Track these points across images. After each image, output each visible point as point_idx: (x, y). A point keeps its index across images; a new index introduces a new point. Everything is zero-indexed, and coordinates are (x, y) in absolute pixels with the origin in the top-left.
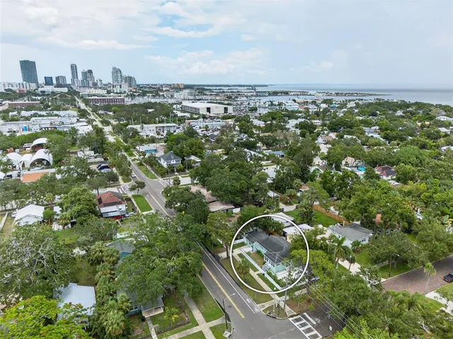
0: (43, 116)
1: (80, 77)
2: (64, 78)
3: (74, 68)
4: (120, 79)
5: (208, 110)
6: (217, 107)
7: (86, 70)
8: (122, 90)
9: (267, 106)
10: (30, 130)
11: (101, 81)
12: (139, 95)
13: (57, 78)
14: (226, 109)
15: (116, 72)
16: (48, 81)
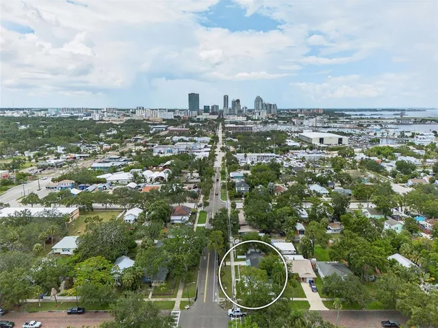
0: (186, 141)
1: (230, 106)
2: (217, 107)
3: (226, 98)
4: (260, 107)
5: (321, 140)
6: (331, 138)
7: (235, 99)
8: (261, 116)
9: (396, 137)
10: (172, 152)
11: (246, 108)
12: (272, 122)
13: (213, 107)
14: (340, 140)
15: (259, 100)
16: (206, 109)
